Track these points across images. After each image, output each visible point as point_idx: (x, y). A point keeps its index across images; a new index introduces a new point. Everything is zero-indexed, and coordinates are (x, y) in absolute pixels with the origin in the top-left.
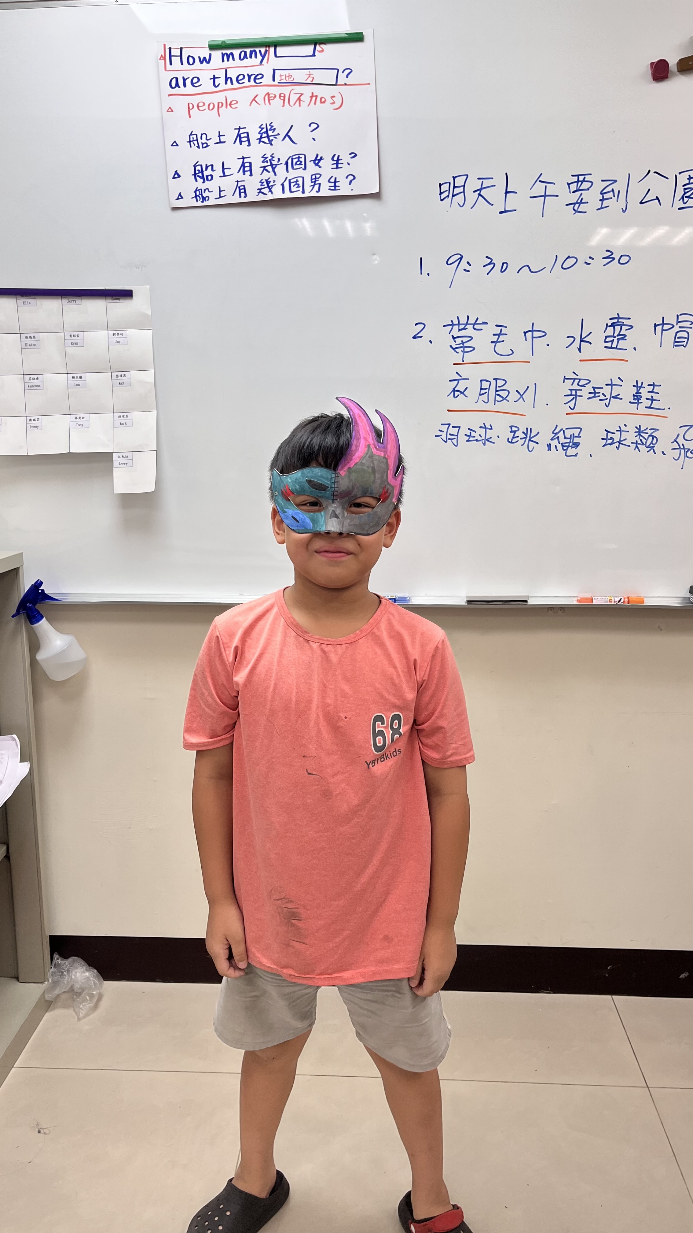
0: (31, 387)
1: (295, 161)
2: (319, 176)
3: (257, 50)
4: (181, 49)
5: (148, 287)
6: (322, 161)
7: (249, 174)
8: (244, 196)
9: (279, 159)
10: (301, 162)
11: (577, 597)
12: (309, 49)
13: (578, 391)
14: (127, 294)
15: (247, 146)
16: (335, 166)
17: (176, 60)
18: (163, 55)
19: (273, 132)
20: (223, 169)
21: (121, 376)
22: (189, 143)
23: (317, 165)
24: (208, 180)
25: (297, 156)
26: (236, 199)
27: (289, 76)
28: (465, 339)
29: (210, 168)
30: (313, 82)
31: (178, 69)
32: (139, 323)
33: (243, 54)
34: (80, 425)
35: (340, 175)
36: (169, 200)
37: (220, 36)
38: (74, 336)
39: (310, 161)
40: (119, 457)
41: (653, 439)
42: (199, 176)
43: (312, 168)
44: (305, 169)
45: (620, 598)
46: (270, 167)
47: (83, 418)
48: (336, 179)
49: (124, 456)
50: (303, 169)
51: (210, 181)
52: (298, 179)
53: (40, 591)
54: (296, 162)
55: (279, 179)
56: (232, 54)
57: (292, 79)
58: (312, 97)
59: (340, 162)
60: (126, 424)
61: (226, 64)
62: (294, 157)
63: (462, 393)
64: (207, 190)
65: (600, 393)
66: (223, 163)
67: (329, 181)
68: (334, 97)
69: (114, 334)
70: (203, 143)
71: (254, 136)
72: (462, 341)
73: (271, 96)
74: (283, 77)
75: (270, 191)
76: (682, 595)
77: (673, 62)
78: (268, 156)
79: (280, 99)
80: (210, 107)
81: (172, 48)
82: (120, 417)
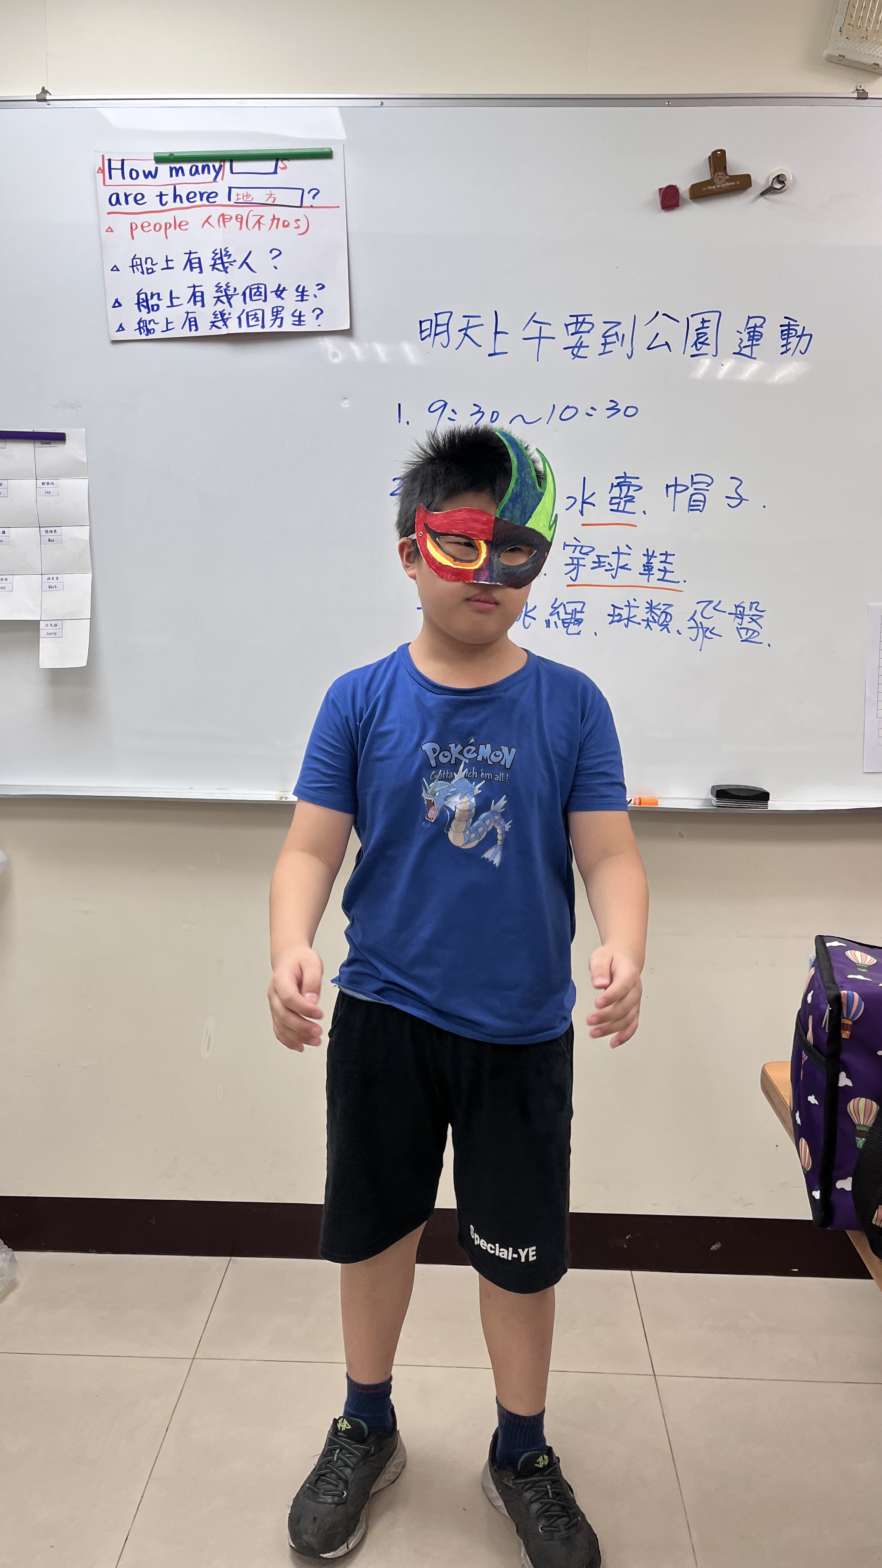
1: (254, 291)
2: (282, 308)
3: (211, 165)
4: (123, 161)
5: (84, 430)
6: (285, 292)
7: (201, 305)
8: (195, 329)
9: (235, 289)
10: (261, 293)
12: (270, 165)
13: (580, 560)
14: (60, 438)
15: (199, 273)
16: (300, 298)
17: (116, 174)
18: (102, 168)
19: (228, 258)
20: (171, 298)
21: (51, 532)
22: (131, 268)
23: (279, 296)
24: (153, 310)
25: (256, 286)
26: (186, 333)
27: (247, 195)
29: (156, 296)
30: (275, 203)
31: (120, 184)
32: (73, 471)
33: (194, 168)
34: (2, 588)
35: (305, 308)
36: (108, 332)
37: (166, 149)
39: (272, 292)
40: (47, 625)
41: (666, 616)
42: (143, 306)
43: (272, 299)
44: (265, 300)
46: (225, 297)
47: (6, 579)
48: (300, 312)
49: (53, 625)
50: (263, 301)
51: (156, 311)
54: (255, 293)
55: (236, 311)
56: (181, 168)
58: (273, 221)
59: (305, 293)
60: (56, 587)
61: (175, 179)
62: (252, 287)
64: (152, 322)
65: (605, 562)
66: (171, 292)
67: (293, 315)
68: (298, 220)
69: (43, 484)
70: (148, 268)
71: (207, 262)
73: (226, 217)
74: (240, 197)
75: (225, 324)
76: (703, 796)
77: (684, 188)
78: (223, 284)
79: (237, 220)
80: (157, 227)
81: (112, 159)
82: (49, 579)
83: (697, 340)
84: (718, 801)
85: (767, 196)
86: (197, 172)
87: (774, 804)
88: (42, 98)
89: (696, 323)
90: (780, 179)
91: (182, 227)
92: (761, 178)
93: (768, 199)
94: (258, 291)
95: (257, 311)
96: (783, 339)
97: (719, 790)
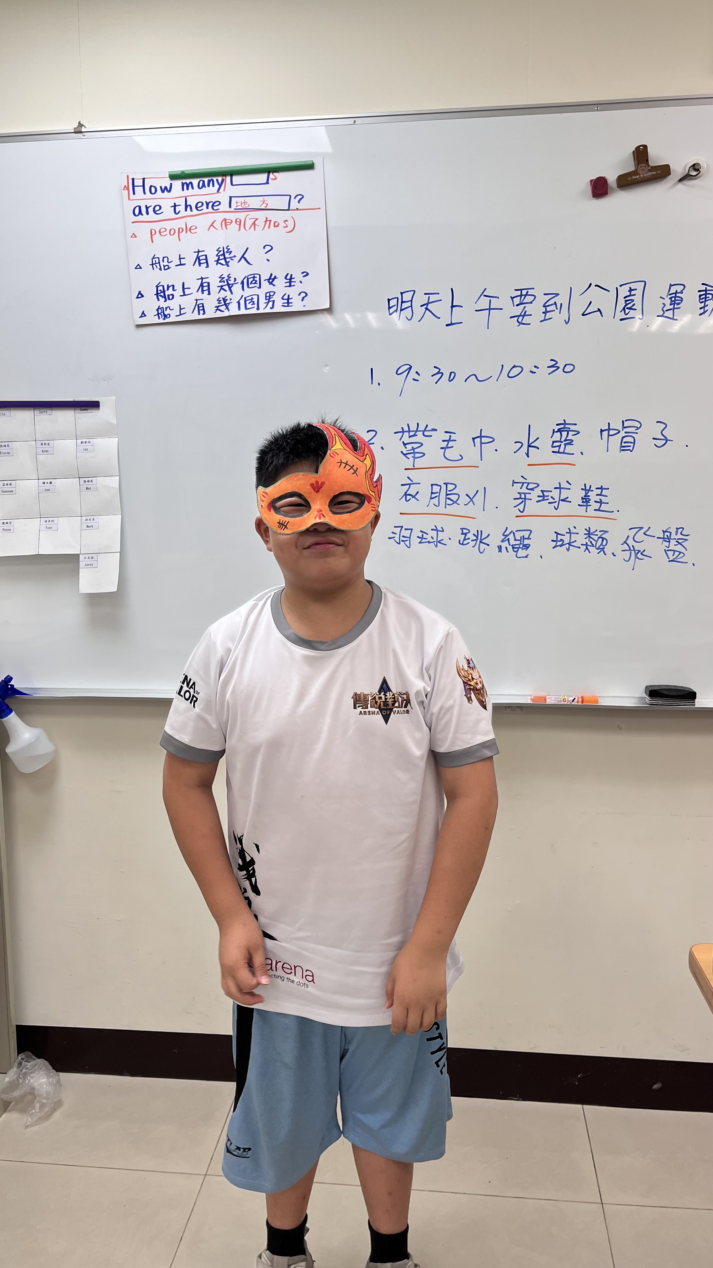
0: (4, 492)
1: (250, 280)
2: (273, 293)
3: (215, 179)
4: (144, 179)
5: (114, 398)
6: (276, 279)
7: (208, 293)
8: (203, 313)
9: (235, 279)
10: (256, 281)
11: (532, 695)
12: (263, 177)
13: (526, 495)
14: (95, 405)
15: (206, 267)
16: (288, 284)
17: (139, 190)
18: (127, 186)
19: (229, 255)
20: (184, 288)
21: (88, 481)
22: (151, 266)
23: (271, 283)
24: (169, 299)
25: (252, 276)
26: (195, 316)
27: (244, 203)
28: (415, 446)
29: (171, 288)
30: (267, 208)
31: (141, 198)
32: (106, 432)
33: (201, 183)
34: (49, 528)
35: (293, 292)
36: (133, 318)
37: (178, 168)
38: (45, 444)
39: (265, 280)
40: (85, 558)
41: (603, 541)
42: (161, 296)
43: (266, 287)
44: (260, 287)
45: (574, 698)
46: (227, 286)
47: (53, 521)
48: (289, 296)
49: (90, 558)
50: (258, 288)
51: (171, 300)
52: (253, 297)
53: (9, 686)
54: (252, 281)
55: (236, 297)
56: (191, 183)
57: (247, 205)
58: (267, 220)
59: (292, 280)
60: (92, 527)
61: (186, 193)
62: (249, 277)
63: (413, 497)
64: (168, 308)
65: (548, 496)
66: (183, 283)
67: (283, 298)
68: (287, 221)
69: (82, 442)
70: (165, 265)
71: (212, 258)
72: (413, 447)
73: (227, 221)
74: (239, 204)
75: (227, 308)
76: (638, 695)
77: (612, 179)
78: (225, 276)
79: (236, 224)
80: (172, 232)
81: (135, 178)
82: (87, 520)
83: (625, 306)
84: (651, 699)
85: (685, 182)
86: (204, 185)
87: (701, 702)
88: (78, 131)
89: (624, 292)
90: (695, 167)
91: (192, 231)
92: (679, 168)
93: (685, 185)
94: (254, 280)
95: (253, 296)
96: (701, 303)
97: (652, 690)
